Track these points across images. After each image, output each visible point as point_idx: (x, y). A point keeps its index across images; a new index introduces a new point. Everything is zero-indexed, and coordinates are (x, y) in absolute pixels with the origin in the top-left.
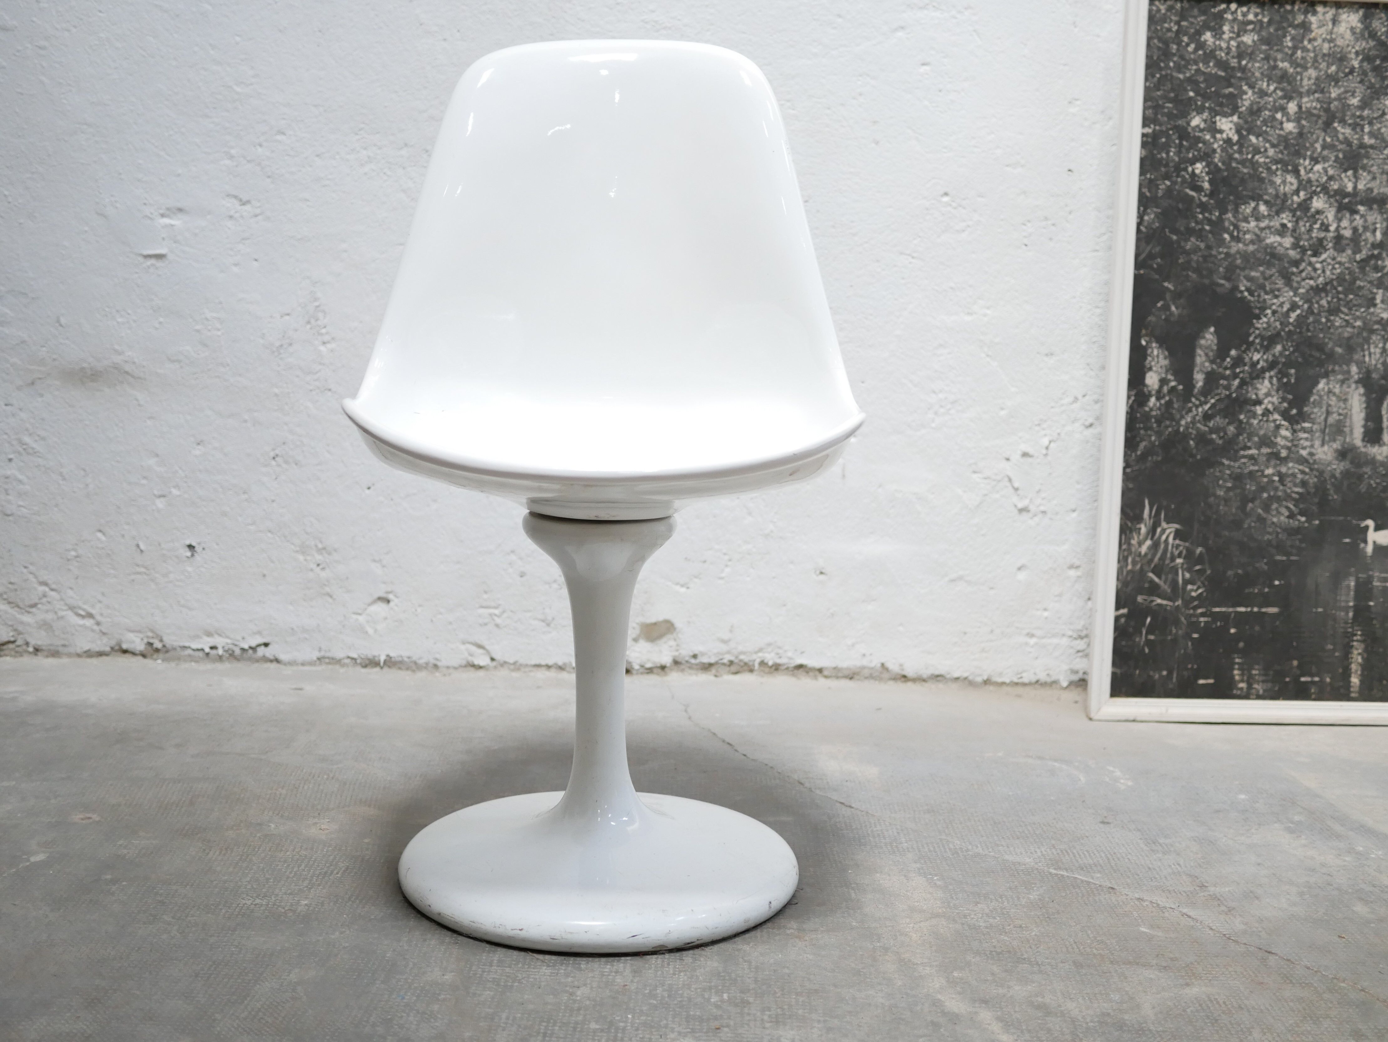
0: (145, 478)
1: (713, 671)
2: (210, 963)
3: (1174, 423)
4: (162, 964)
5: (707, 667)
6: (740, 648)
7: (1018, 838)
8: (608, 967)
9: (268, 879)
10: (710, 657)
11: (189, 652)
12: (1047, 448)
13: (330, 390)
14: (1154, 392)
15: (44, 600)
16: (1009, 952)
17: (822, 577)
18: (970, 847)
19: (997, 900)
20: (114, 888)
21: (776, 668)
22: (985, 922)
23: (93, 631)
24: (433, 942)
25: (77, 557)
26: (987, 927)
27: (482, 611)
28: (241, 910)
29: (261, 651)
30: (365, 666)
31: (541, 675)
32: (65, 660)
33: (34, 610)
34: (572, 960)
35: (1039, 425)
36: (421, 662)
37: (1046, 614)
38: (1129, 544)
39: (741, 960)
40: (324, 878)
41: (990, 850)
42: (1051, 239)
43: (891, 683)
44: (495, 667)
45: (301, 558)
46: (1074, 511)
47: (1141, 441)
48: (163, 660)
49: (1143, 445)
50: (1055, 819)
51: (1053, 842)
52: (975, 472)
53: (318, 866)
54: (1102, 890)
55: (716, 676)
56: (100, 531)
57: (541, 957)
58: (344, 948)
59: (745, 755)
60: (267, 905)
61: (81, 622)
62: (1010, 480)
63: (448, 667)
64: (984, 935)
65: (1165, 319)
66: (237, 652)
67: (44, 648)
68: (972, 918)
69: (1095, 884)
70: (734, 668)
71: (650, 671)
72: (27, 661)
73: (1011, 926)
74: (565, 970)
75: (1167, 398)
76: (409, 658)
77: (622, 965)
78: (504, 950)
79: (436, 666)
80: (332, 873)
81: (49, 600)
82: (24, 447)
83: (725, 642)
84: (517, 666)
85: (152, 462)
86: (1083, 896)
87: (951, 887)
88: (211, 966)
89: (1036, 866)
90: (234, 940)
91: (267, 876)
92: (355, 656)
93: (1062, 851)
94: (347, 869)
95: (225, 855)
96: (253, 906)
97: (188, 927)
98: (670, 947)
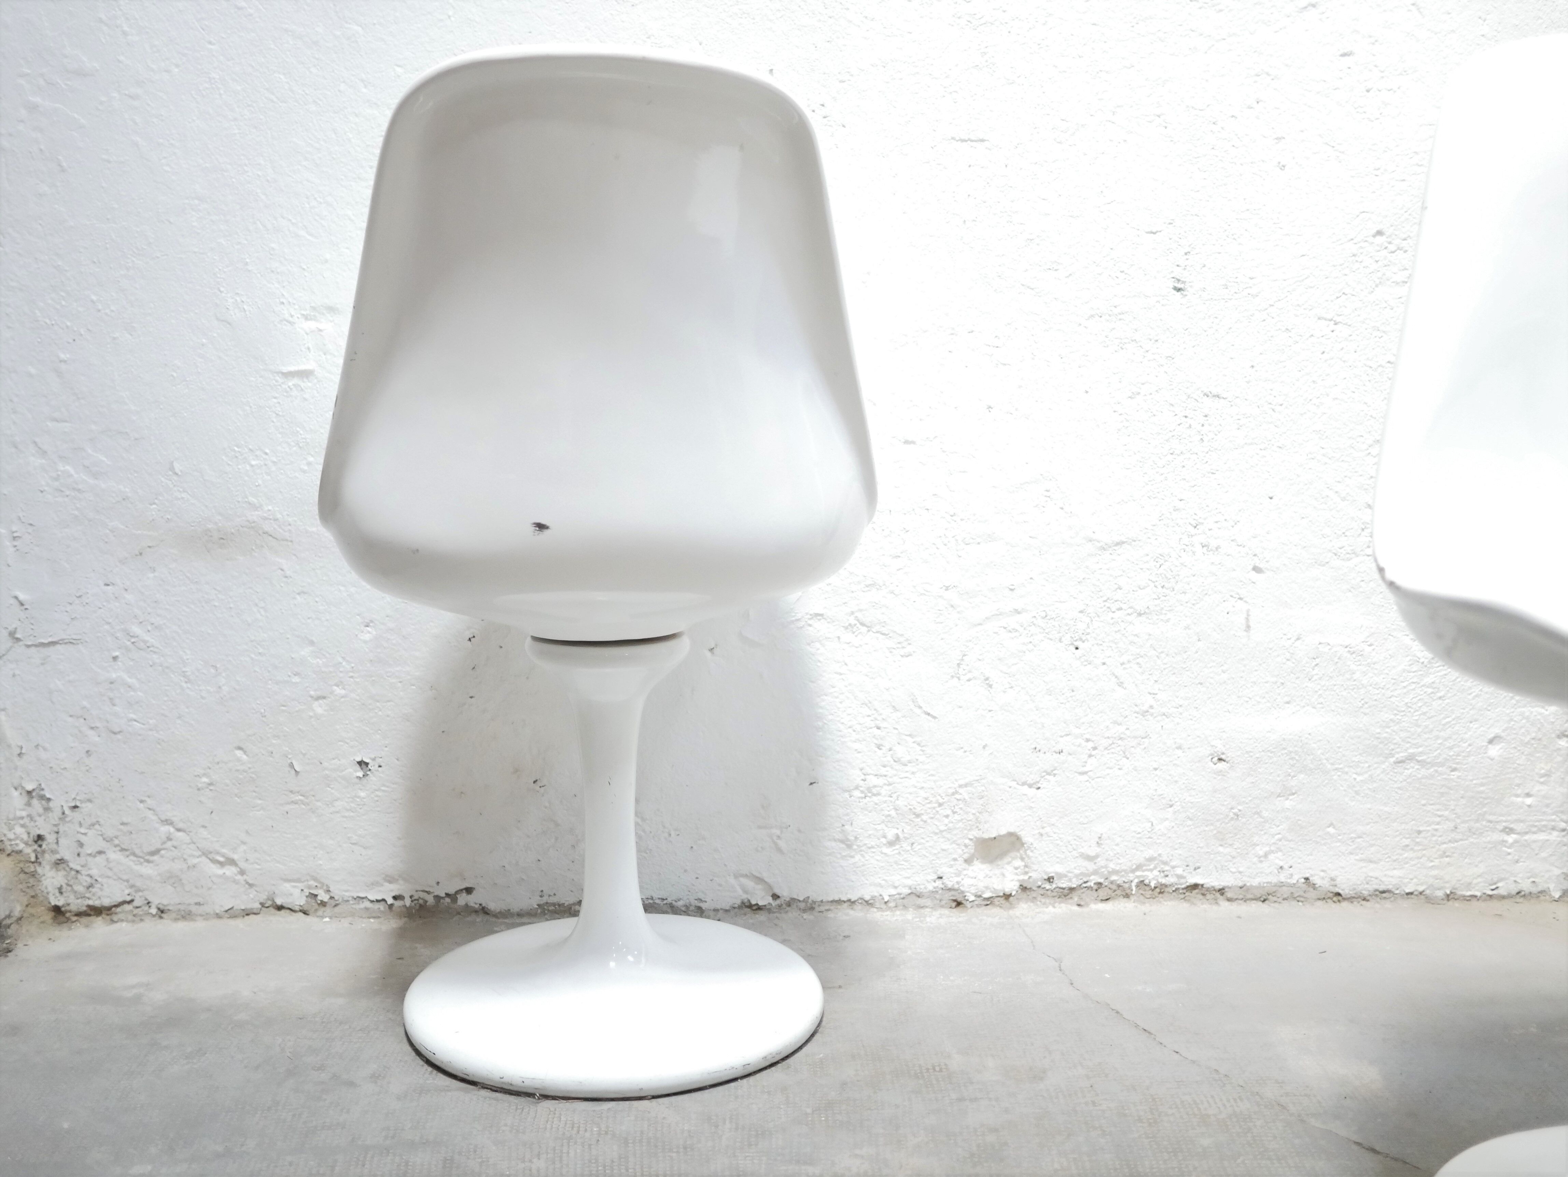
0: (297, 674)
1: (1076, 898)
5: (1067, 893)
6: (1112, 866)
10: (1070, 880)
11: (365, 904)
15: (169, 844)
17: (1221, 765)
21: (1161, 890)
23: (236, 882)
25: (211, 784)
27: (758, 832)
29: (463, 899)
32: (199, 924)
33: (155, 858)
37: (1529, 801)
43: (1320, 903)
44: (779, 907)
48: (331, 918)
55: (1079, 905)
56: (240, 748)
61: (220, 871)
66: (431, 901)
67: (170, 908)
70: (1102, 893)
71: (989, 902)
72: (151, 927)
81: (174, 843)
82: (133, 640)
83: (1090, 859)
84: (809, 905)
85: (306, 651)
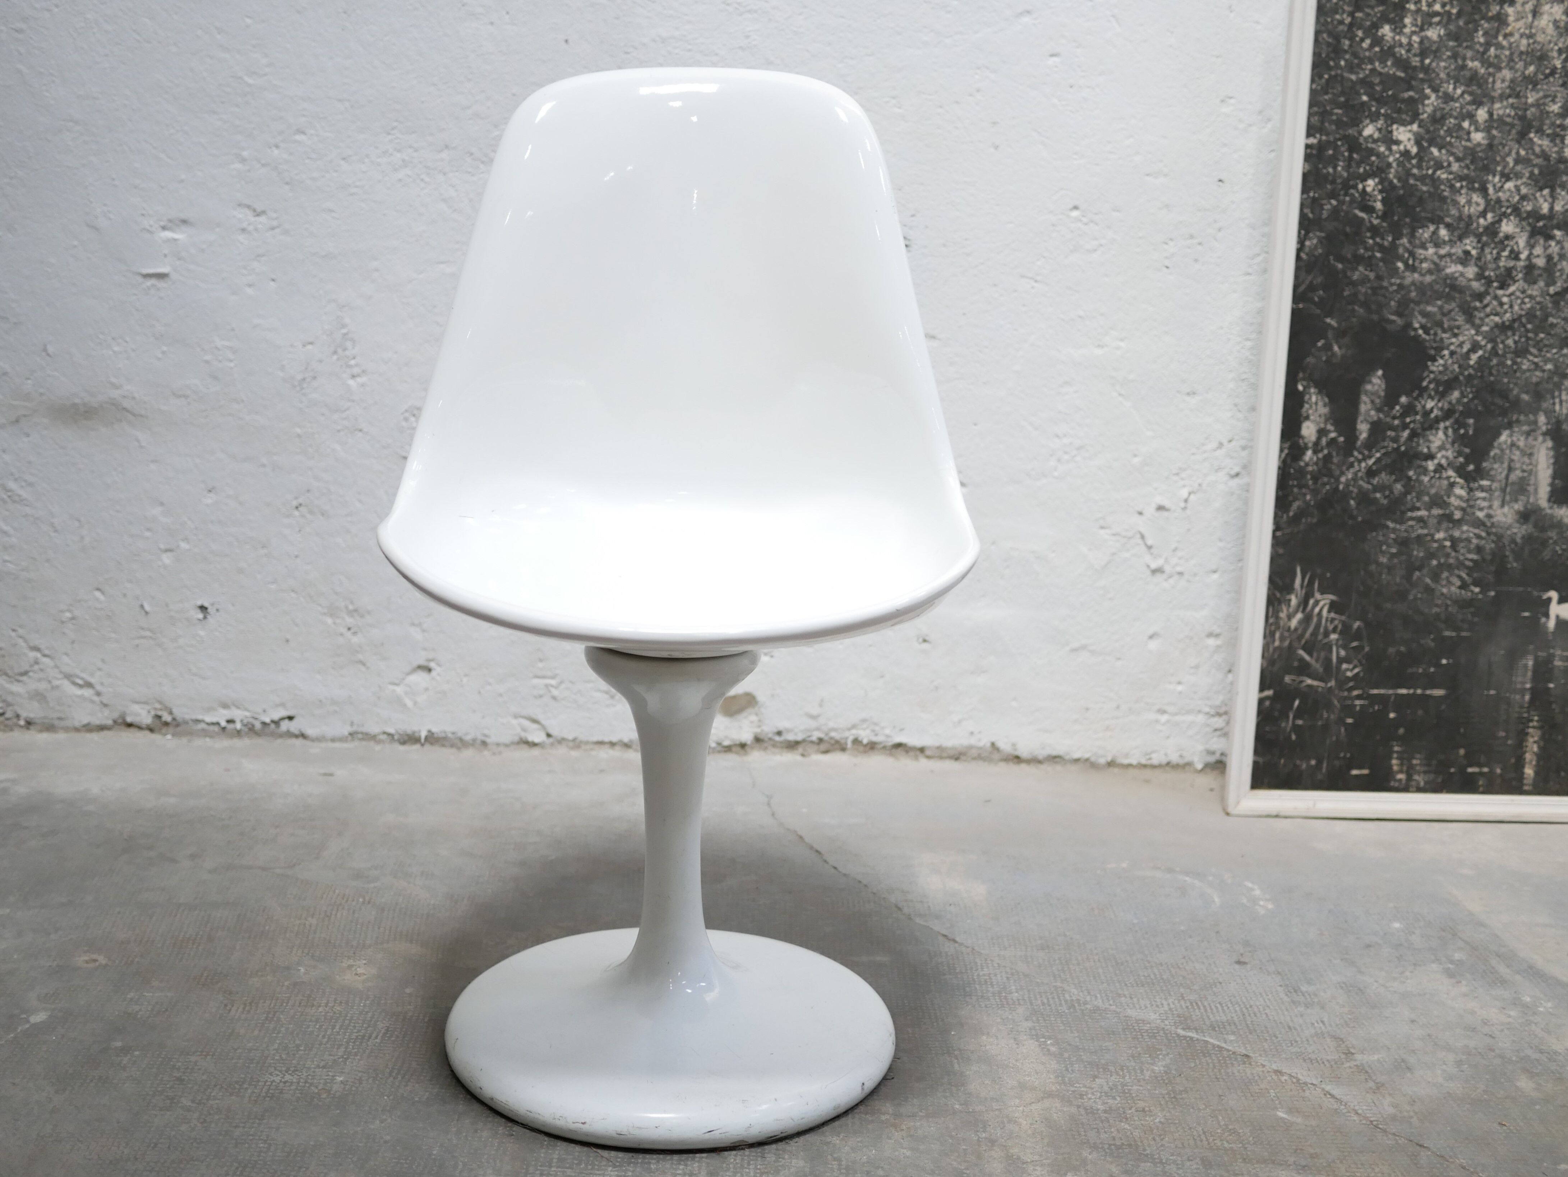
0: (149, 529)
1: (800, 750)
2: (236, 1165)
3: (1332, 480)
4: (182, 1166)
5: (793, 745)
6: (831, 724)
7: (1143, 986)
8: (681, 1167)
9: (298, 1046)
10: (796, 734)
11: (202, 726)
12: (1186, 501)
13: (361, 430)
14: (1310, 445)
15: (36, 667)
16: (1130, 1145)
17: (925, 646)
18: (1088, 998)
19: (1118, 1074)
20: (125, 1060)
21: (872, 746)
22: (1104, 1103)
23: (93, 702)
24: (485, 1134)
25: (73, 618)
26: (1105, 1111)
27: (536, 681)
28: (268, 1090)
29: (285, 725)
30: (403, 743)
31: (605, 754)
32: (61, 736)
33: (24, 678)
34: (640, 1157)
35: (1177, 474)
36: (468, 738)
37: (1180, 688)
38: (1277, 618)
39: (829, 1157)
40: (361, 1043)
41: (1111, 1002)
42: (1196, 260)
43: (1003, 765)
44: (552, 744)
45: (329, 621)
46: (1215, 572)
47: (1294, 501)
48: (173, 735)
49: (1296, 505)
50: (1184, 958)
51: (1182, 990)
52: (1102, 528)
53: (355, 1027)
54: (1236, 1059)
55: (803, 755)
56: (98, 589)
57: (605, 1153)
58: (386, 1142)
59: (835, 868)
60: (298, 1083)
61: (79, 692)
62: (1143, 537)
63: (498, 745)
64: (1102, 1122)
65: (1327, 361)
66: (258, 726)
67: (37, 721)
68: (1090, 1099)
69: (1228, 1051)
70: (823, 747)
71: (728, 749)
72: (19, 737)
73: (1133, 1110)
74: (633, 1171)
75: (1326, 452)
76: (453, 733)
77: (696, 1165)
78: (565, 1144)
79: (484, 743)
80: (370, 1037)
81: (41, 666)
82: (9, 494)
83: (814, 717)
84: (576, 744)
85: (157, 511)
86: (1214, 1067)
87: (1066, 1055)
88: (237, 1168)
89: (1162, 1025)
90: (262, 1132)
91: (298, 1042)
92: (391, 730)
93: (1191, 1003)
94: (387, 1030)
95: (249, 1012)
96: (282, 1085)
97: (210, 1114)
98: (750, 1141)
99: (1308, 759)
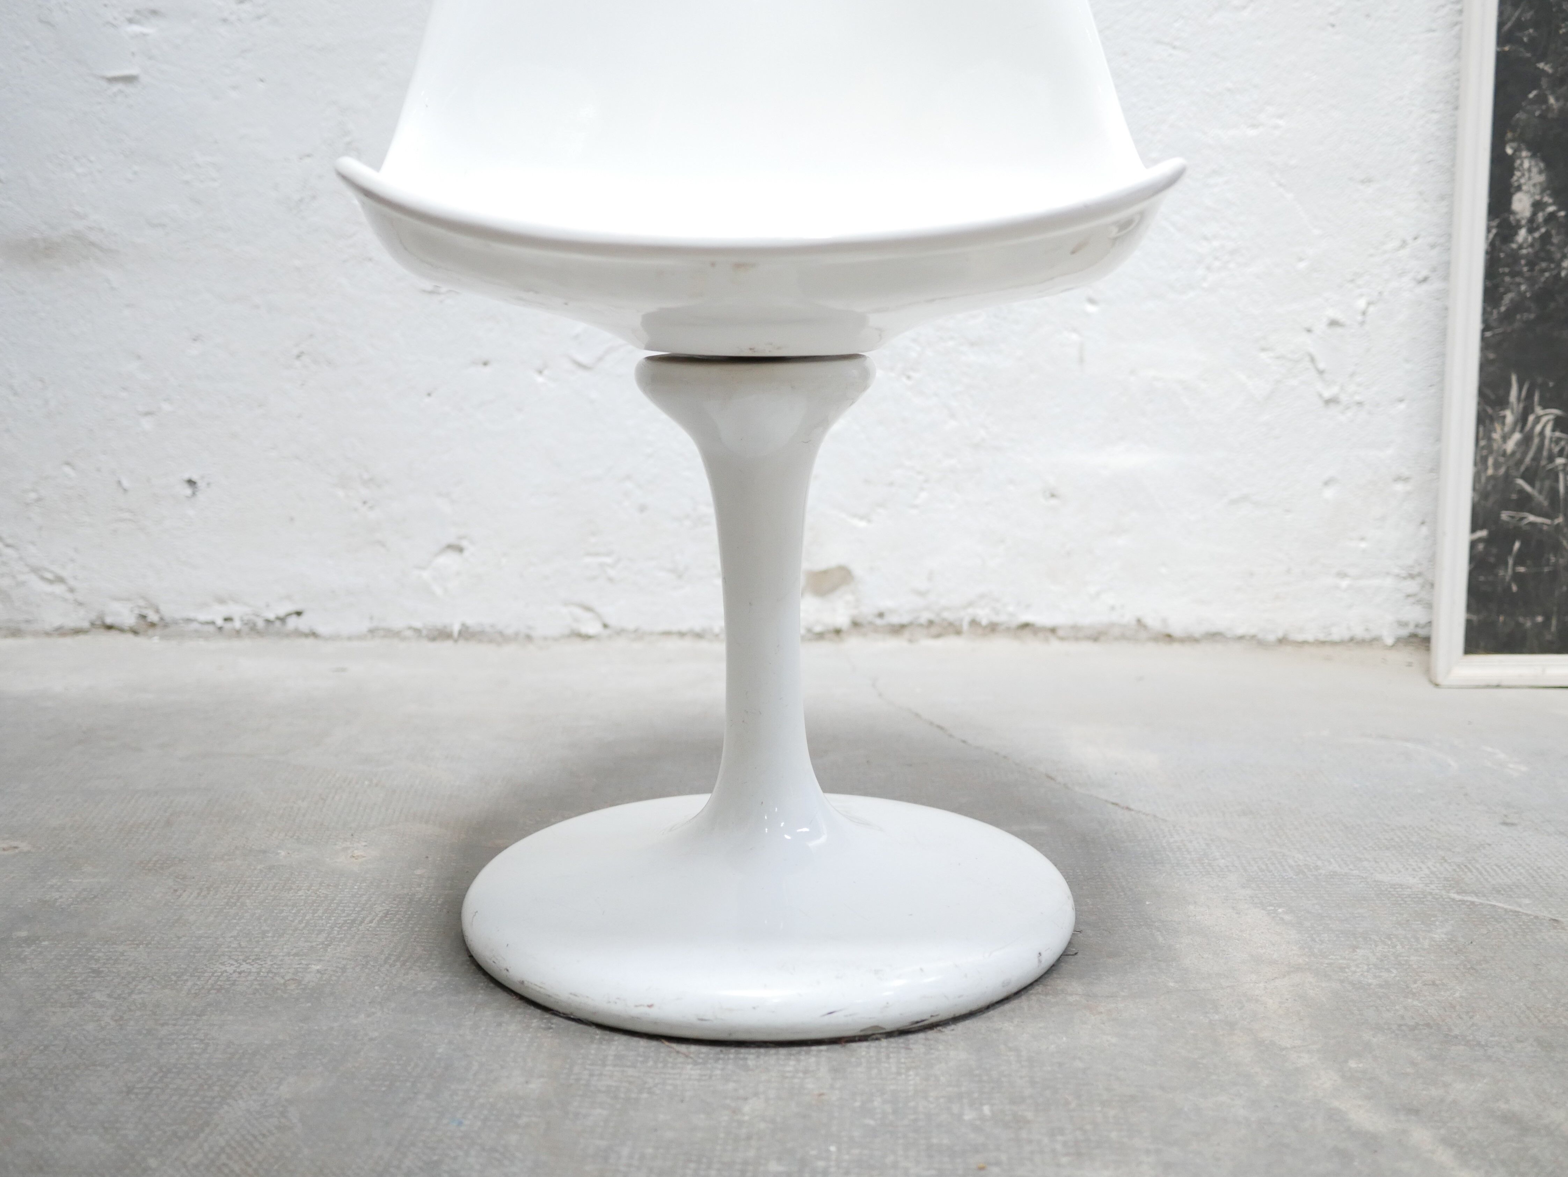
0: (125, 389)
1: (907, 634)
2: (155, 1069)
3: (1552, 266)
4: (77, 1072)
5: (898, 630)
6: (943, 602)
7: (1388, 849)
8: (792, 1063)
9: (264, 933)
10: (901, 615)
11: (194, 626)
12: (1364, 313)
13: (370, 260)
14: (1523, 222)
16: (1428, 1025)
17: (1053, 502)
18: (1319, 863)
19: (1384, 943)
20: (27, 951)
21: (993, 628)
22: (1375, 977)
23: (65, 600)
24: (513, 1027)
25: (39, 500)
26: (1381, 986)
27: (588, 560)
28: (216, 982)
29: (293, 623)
30: (433, 639)
31: (673, 645)
34: (732, 1052)
35: (1352, 281)
36: (510, 631)
37: (1363, 545)
38: (1490, 439)
39: (1002, 1047)
40: (350, 928)
41: (1351, 867)
42: (1368, 16)
43: (1152, 644)
44: (610, 637)
45: (341, 493)
46: (1401, 400)
47: (1505, 293)
48: (161, 638)
49: (1508, 298)
50: (1432, 820)
51: (1441, 853)
52: (1263, 350)
53: (343, 911)
54: (1542, 924)
55: (911, 641)
56: (68, 464)
57: (683, 1048)
58: (371, 1039)
59: (964, 742)
60: (258, 973)
61: (48, 588)
62: (1313, 360)
63: (545, 638)
64: (1380, 998)
65: (1540, 116)
66: (261, 624)
68: (1355, 972)
69: (1526, 914)
70: (934, 630)
71: (821, 636)
73: (1419, 983)
74: (723, 1069)
75: (1543, 230)
76: (492, 626)
77: (813, 1060)
78: (624, 1039)
79: (529, 638)
80: (362, 922)
83: (922, 594)
84: (638, 635)
85: (133, 366)
86: (1516, 933)
87: (1307, 924)
88: (156, 1074)
89: (1428, 889)
90: (199, 1030)
91: (266, 928)
92: (418, 624)
93: (1459, 866)
94: (386, 914)
95: (205, 897)
96: (236, 975)
97: (130, 1010)
98: (889, 1028)
99: (1533, 615)
